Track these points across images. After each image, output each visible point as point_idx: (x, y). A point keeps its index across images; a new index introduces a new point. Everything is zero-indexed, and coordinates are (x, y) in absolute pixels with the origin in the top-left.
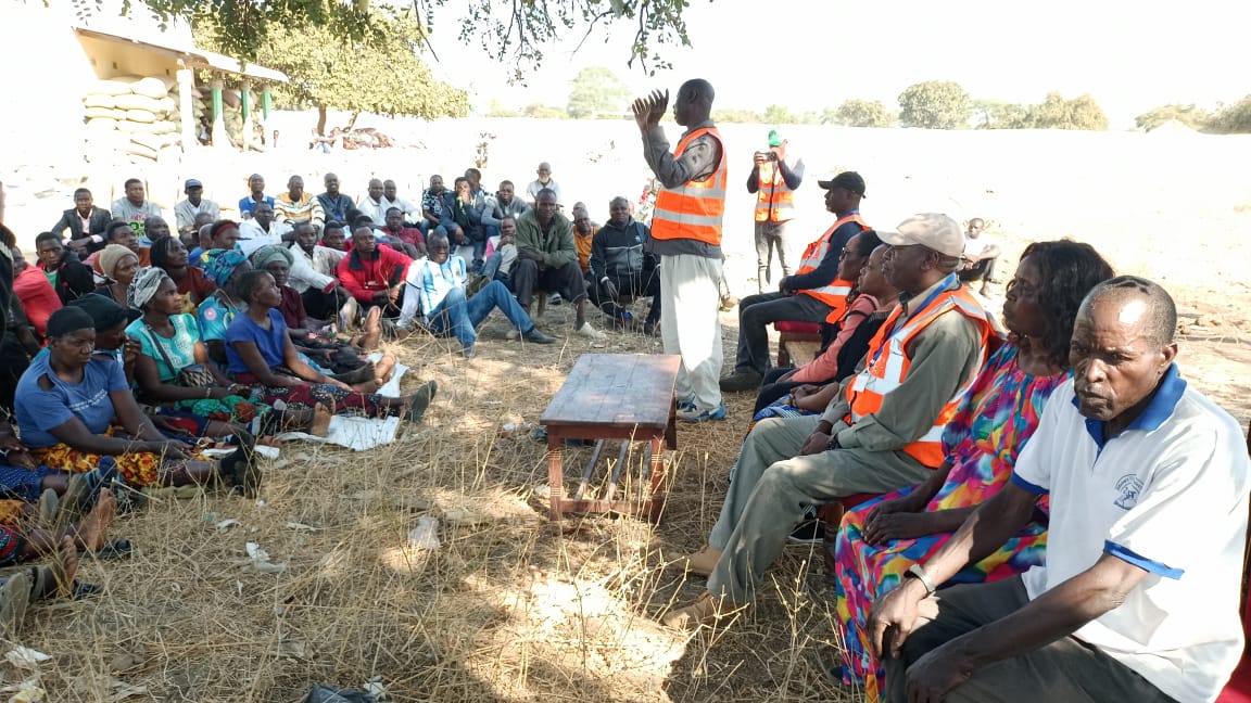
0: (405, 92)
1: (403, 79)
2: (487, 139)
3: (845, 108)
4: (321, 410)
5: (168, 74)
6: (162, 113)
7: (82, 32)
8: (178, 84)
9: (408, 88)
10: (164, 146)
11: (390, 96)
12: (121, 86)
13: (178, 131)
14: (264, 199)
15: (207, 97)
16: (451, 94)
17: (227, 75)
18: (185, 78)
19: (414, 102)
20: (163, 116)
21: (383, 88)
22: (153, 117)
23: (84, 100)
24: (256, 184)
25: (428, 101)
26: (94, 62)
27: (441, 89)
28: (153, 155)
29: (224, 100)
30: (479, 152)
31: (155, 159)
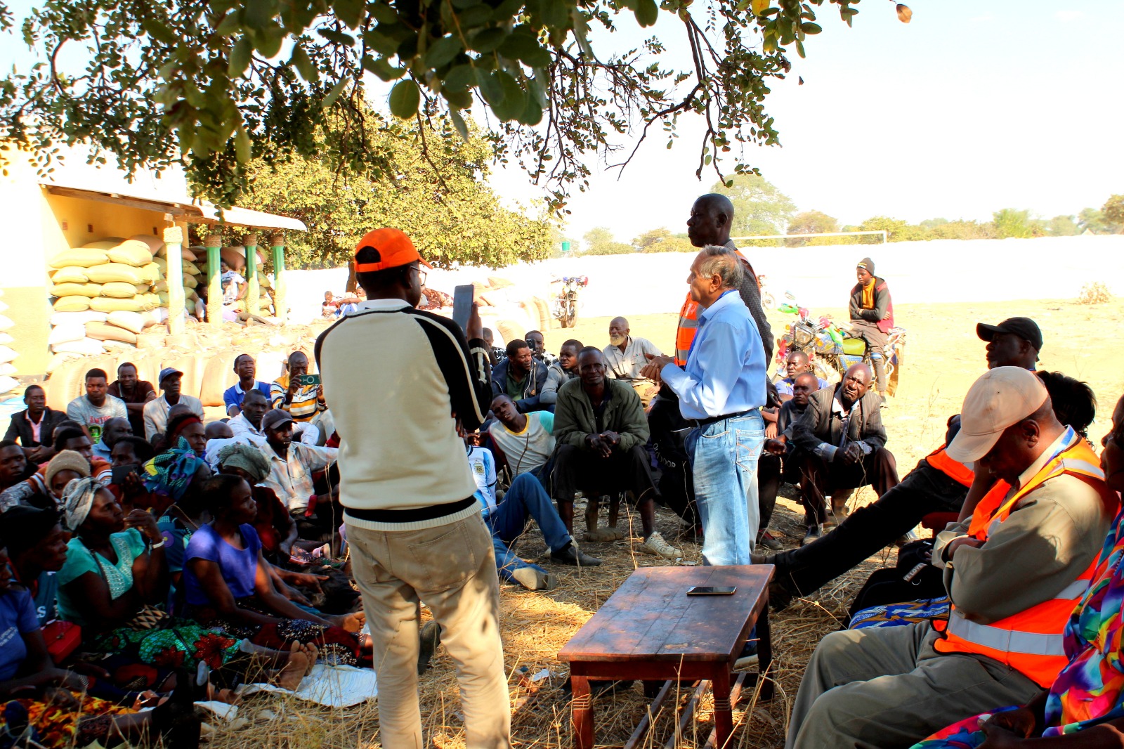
0: (460, 232)
1: (458, 215)
2: (574, 286)
3: (1111, 208)
4: (299, 650)
5: (153, 234)
6: (145, 284)
7: (53, 190)
8: (165, 245)
9: (465, 226)
10: (145, 327)
11: (441, 238)
12: (95, 253)
13: (164, 305)
14: (255, 387)
15: (200, 258)
16: (525, 229)
17: (231, 229)
18: (175, 237)
19: (473, 244)
20: (147, 288)
21: (432, 228)
22: (133, 290)
23: (52, 274)
24: (244, 367)
25: (492, 240)
26: (65, 226)
27: (510, 225)
28: (132, 337)
29: (222, 260)
30: (563, 304)
31: (135, 345)
